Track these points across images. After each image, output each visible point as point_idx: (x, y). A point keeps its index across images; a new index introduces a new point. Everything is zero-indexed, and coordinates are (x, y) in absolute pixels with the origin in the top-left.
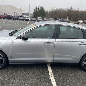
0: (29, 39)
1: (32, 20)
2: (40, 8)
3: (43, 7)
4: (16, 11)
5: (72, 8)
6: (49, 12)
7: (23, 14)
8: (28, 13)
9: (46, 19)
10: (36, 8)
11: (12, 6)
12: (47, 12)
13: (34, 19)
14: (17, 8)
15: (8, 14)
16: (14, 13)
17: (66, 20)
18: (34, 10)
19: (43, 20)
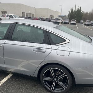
3: (80, 8)
4: (52, 14)
7: (60, 16)
8: (66, 15)
11: (48, 9)
15: (44, 17)
16: (49, 16)
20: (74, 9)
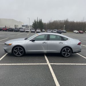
0: (35, 41)
1: (32, 32)
2: (38, 21)
3: (41, 20)
4: (17, 24)
5: (68, 19)
6: (47, 24)
7: (23, 26)
9: (45, 31)
10: (35, 21)
11: (13, 19)
12: (45, 24)
14: (17, 21)
15: (9, 26)
17: (63, 30)
18: (33, 23)
19: (42, 31)
20: (36, 21)
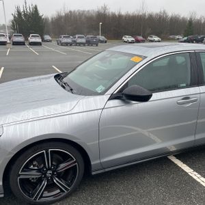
1: (15, 44)
13: (21, 39)
17: (98, 37)
18: (15, 17)
